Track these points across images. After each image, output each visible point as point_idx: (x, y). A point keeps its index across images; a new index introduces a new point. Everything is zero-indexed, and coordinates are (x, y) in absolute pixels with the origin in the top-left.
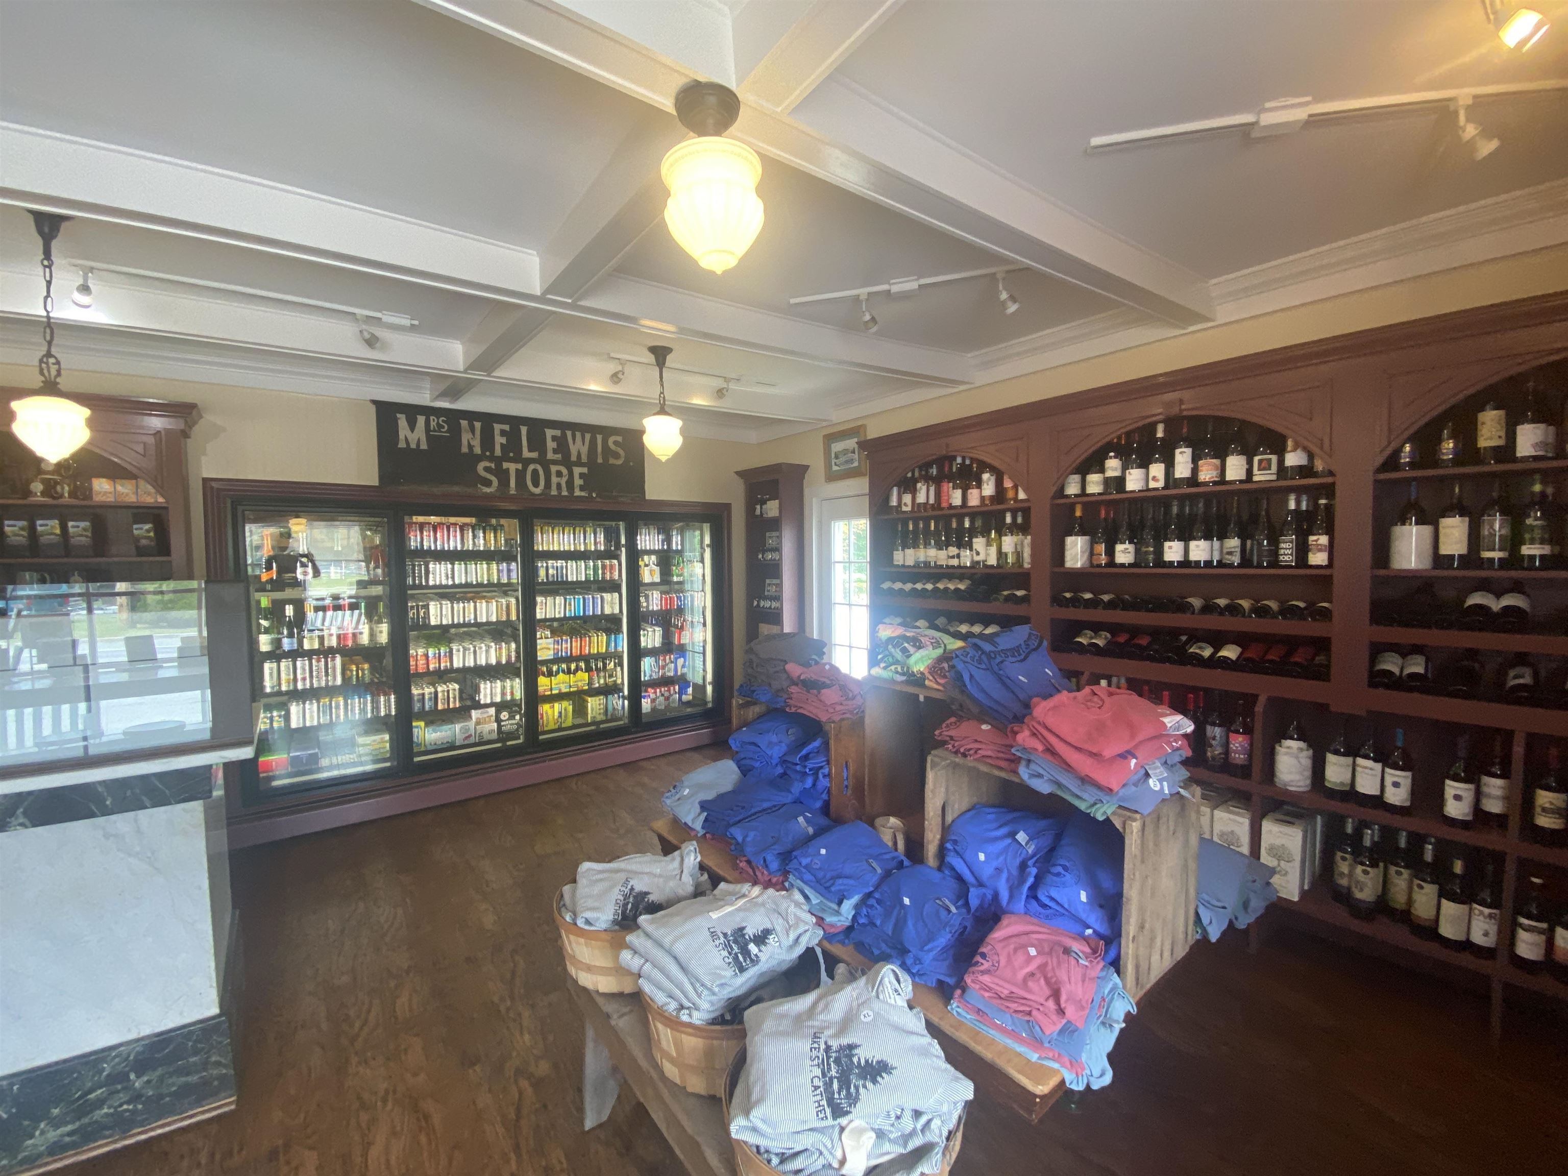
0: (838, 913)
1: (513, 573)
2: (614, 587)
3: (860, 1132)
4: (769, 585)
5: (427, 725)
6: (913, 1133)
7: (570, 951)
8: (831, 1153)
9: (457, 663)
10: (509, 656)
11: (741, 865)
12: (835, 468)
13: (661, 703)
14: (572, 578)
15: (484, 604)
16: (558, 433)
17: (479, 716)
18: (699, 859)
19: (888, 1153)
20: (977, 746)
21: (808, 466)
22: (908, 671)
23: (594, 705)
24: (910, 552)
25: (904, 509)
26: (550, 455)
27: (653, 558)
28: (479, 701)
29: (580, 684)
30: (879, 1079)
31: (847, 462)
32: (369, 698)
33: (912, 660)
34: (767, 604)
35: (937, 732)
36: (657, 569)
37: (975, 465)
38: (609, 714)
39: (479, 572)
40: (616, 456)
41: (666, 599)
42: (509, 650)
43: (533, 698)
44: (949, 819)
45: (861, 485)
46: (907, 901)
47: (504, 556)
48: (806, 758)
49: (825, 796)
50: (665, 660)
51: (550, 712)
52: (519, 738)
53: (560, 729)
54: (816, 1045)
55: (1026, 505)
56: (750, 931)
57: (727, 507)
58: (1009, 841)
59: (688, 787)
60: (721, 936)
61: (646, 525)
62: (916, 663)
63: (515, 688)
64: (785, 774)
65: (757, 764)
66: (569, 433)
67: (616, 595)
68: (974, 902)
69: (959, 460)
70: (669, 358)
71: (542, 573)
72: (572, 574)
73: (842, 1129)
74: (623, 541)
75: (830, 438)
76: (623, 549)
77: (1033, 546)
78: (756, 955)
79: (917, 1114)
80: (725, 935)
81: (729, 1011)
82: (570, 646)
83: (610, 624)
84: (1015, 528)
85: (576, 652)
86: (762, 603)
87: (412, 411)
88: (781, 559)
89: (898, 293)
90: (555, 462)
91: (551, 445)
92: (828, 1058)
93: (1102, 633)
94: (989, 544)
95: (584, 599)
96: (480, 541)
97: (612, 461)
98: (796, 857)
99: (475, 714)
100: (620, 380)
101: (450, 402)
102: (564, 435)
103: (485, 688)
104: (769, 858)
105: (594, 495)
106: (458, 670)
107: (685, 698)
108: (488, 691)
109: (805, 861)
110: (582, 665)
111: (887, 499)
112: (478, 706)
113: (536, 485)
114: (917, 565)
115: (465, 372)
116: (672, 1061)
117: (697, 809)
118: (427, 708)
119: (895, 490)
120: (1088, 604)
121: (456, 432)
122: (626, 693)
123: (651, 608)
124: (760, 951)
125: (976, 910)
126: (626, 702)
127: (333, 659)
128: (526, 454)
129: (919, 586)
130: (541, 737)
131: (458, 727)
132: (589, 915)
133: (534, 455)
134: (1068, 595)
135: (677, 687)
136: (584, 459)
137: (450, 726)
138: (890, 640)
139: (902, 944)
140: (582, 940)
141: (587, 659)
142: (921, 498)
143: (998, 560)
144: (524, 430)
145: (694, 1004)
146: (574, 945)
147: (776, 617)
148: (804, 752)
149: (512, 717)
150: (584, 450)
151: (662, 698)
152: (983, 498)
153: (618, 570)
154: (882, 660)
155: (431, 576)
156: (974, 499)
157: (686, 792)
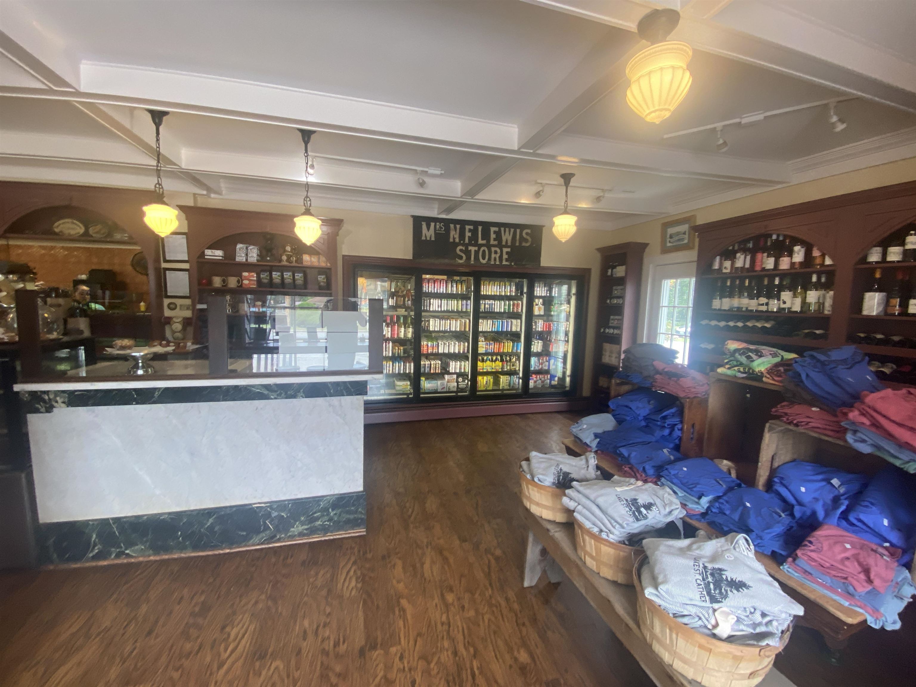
0: (698, 503)
1: (470, 305)
2: (517, 316)
3: (727, 614)
4: (612, 319)
5: (425, 380)
6: (760, 624)
7: (527, 494)
8: (707, 620)
9: (441, 351)
10: (464, 349)
11: (626, 469)
12: (669, 244)
13: (539, 384)
14: (497, 310)
15: (454, 321)
16: (496, 229)
17: (449, 378)
18: (596, 462)
19: (743, 631)
20: (809, 420)
21: (646, 245)
22: (749, 370)
23: (504, 380)
24: (726, 300)
25: (724, 271)
26: (492, 242)
27: (541, 300)
28: (449, 371)
29: (497, 368)
30: (740, 589)
31: (679, 240)
32: (402, 364)
33: (755, 364)
34: (611, 331)
35: (774, 410)
36: (542, 307)
37: (787, 241)
38: (511, 386)
39: (453, 305)
40: (526, 241)
41: (546, 325)
42: (464, 346)
43: (475, 373)
44: (776, 465)
45: (693, 255)
46: (748, 505)
47: (464, 297)
48: (665, 418)
49: (677, 441)
50: (543, 360)
51: (482, 380)
52: (466, 392)
53: (486, 391)
54: (696, 564)
55: (830, 268)
56: (641, 501)
57: (589, 270)
58: (824, 483)
59: (586, 424)
60: (624, 500)
61: (539, 282)
62: (759, 365)
63: (466, 366)
64: (647, 426)
65: (628, 418)
66: (502, 229)
67: (519, 321)
68: (797, 514)
69: (774, 237)
70: (572, 180)
71: (482, 307)
72: (497, 308)
73: (715, 611)
74: (525, 290)
75: (666, 225)
76: (525, 295)
77: (835, 299)
78: (645, 514)
79: (764, 615)
80: (627, 500)
81: (628, 540)
82: (493, 347)
83: (514, 337)
84: (818, 286)
85: (496, 350)
86: (607, 330)
87: (429, 220)
88: (623, 303)
89: (745, 123)
90: (494, 246)
91: (493, 236)
92: (706, 572)
93: (889, 364)
94: (795, 296)
95: (502, 322)
96: (453, 289)
97: (524, 244)
98: (666, 469)
99: (446, 377)
100: (540, 195)
101: (447, 215)
102: (500, 230)
103: (452, 365)
104: (647, 467)
105: (513, 264)
106: (441, 354)
107: (553, 383)
108: (454, 367)
109: (673, 472)
110: (499, 357)
111: (711, 264)
112: (449, 373)
113: (484, 258)
114: (731, 310)
115: (461, 197)
116: (592, 557)
117: (592, 437)
118: (426, 371)
119: (718, 258)
120: (879, 342)
121: (448, 230)
122: (521, 375)
123: (537, 329)
124: (648, 513)
125: (799, 519)
126: (521, 381)
127: (389, 344)
128: (480, 241)
129: (731, 324)
130: (478, 393)
131: (439, 382)
132: (541, 477)
133: (484, 242)
134: (862, 335)
135: (549, 376)
136: (509, 243)
137: (436, 382)
138: (736, 350)
139: (747, 527)
140: (535, 489)
141: (502, 355)
142: (739, 264)
143: (802, 307)
144: (480, 228)
145: (609, 531)
146: (531, 491)
147: (616, 340)
148: (665, 414)
149: (464, 381)
150: (510, 238)
151: (540, 381)
152: (793, 264)
153: (522, 307)
154: (727, 363)
155: (431, 306)
156: (785, 264)
157: (585, 426)
